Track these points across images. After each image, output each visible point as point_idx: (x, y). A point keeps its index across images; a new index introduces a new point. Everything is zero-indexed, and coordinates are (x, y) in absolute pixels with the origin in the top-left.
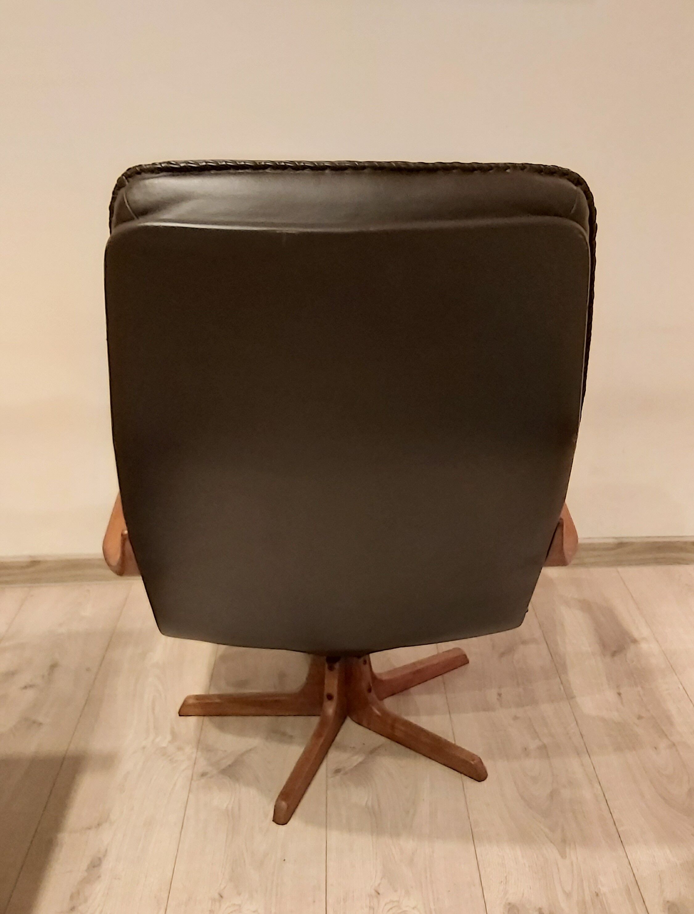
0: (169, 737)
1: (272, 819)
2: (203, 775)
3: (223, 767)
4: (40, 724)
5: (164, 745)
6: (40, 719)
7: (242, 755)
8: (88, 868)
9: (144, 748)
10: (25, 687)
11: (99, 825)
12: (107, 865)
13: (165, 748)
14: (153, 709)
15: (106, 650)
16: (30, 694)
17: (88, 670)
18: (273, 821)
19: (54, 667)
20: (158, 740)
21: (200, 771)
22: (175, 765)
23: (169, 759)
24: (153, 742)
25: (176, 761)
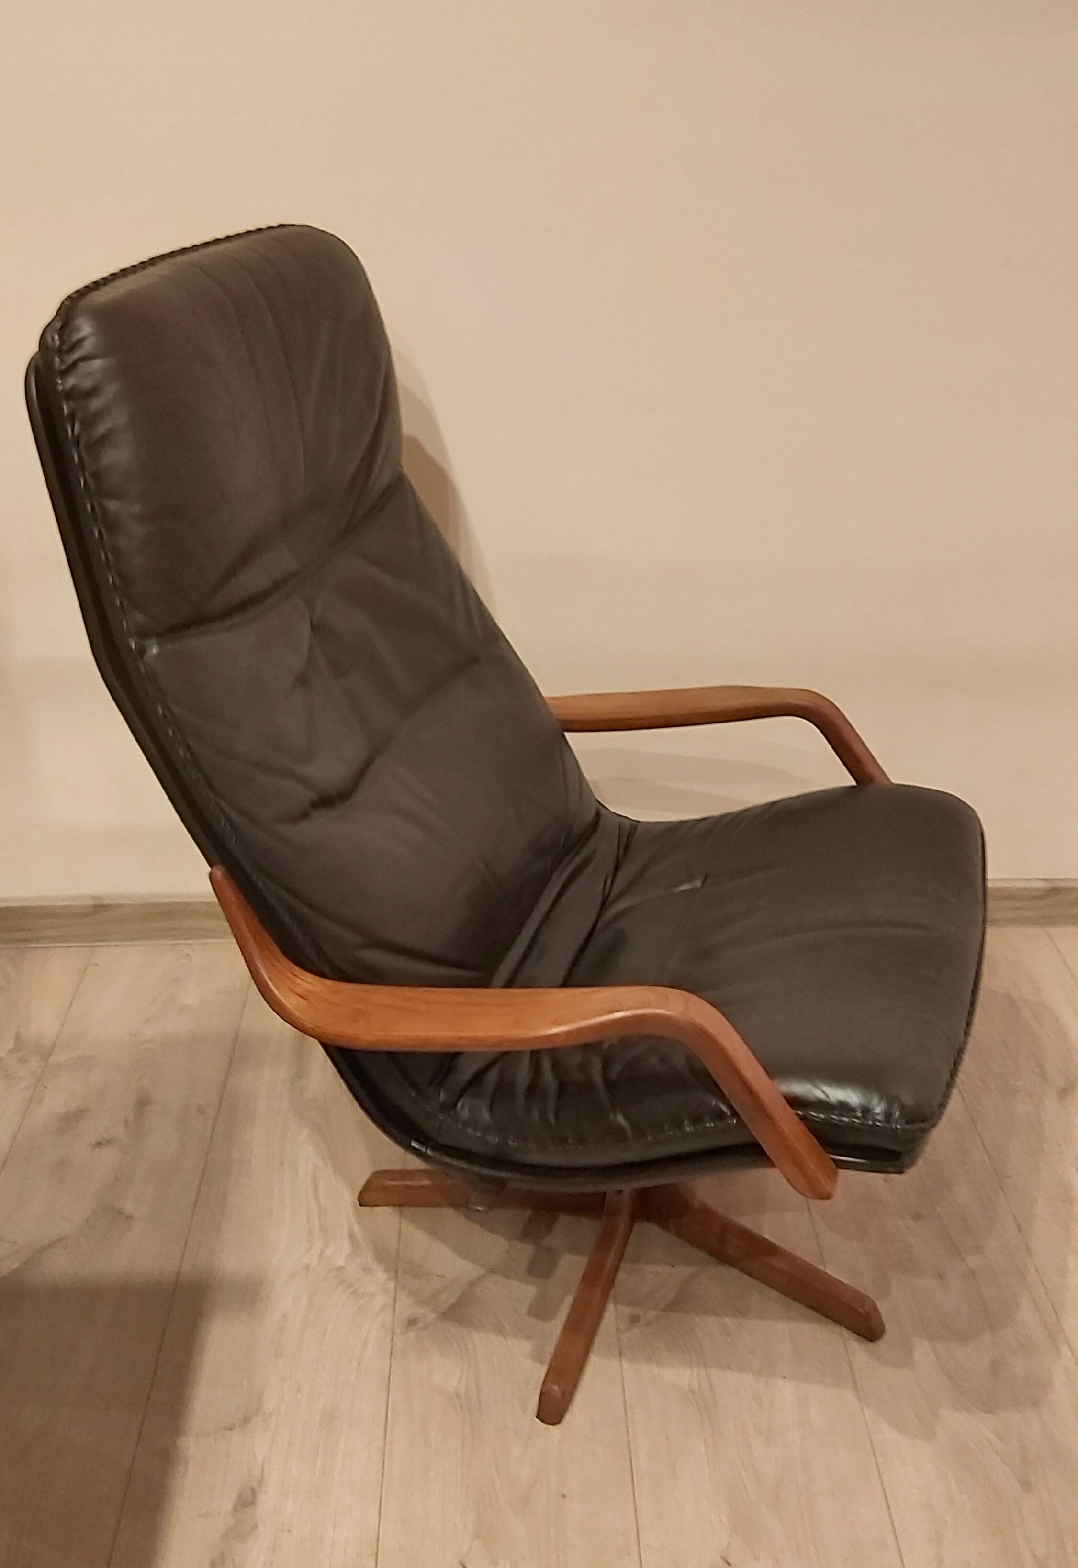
0: (347, 1248)
1: (535, 1413)
2: (412, 1322)
3: (444, 1307)
4: (130, 1217)
5: (341, 1262)
6: (129, 1207)
7: (472, 1285)
8: (235, 1509)
9: (307, 1267)
10: (99, 1144)
11: (246, 1421)
12: (267, 1501)
13: (341, 1267)
14: (316, 1192)
15: (228, 1073)
16: (108, 1157)
17: (201, 1111)
18: (537, 1417)
19: (143, 1103)
20: (329, 1251)
21: (406, 1315)
22: (362, 1302)
23: (351, 1290)
24: (321, 1256)
25: (364, 1295)
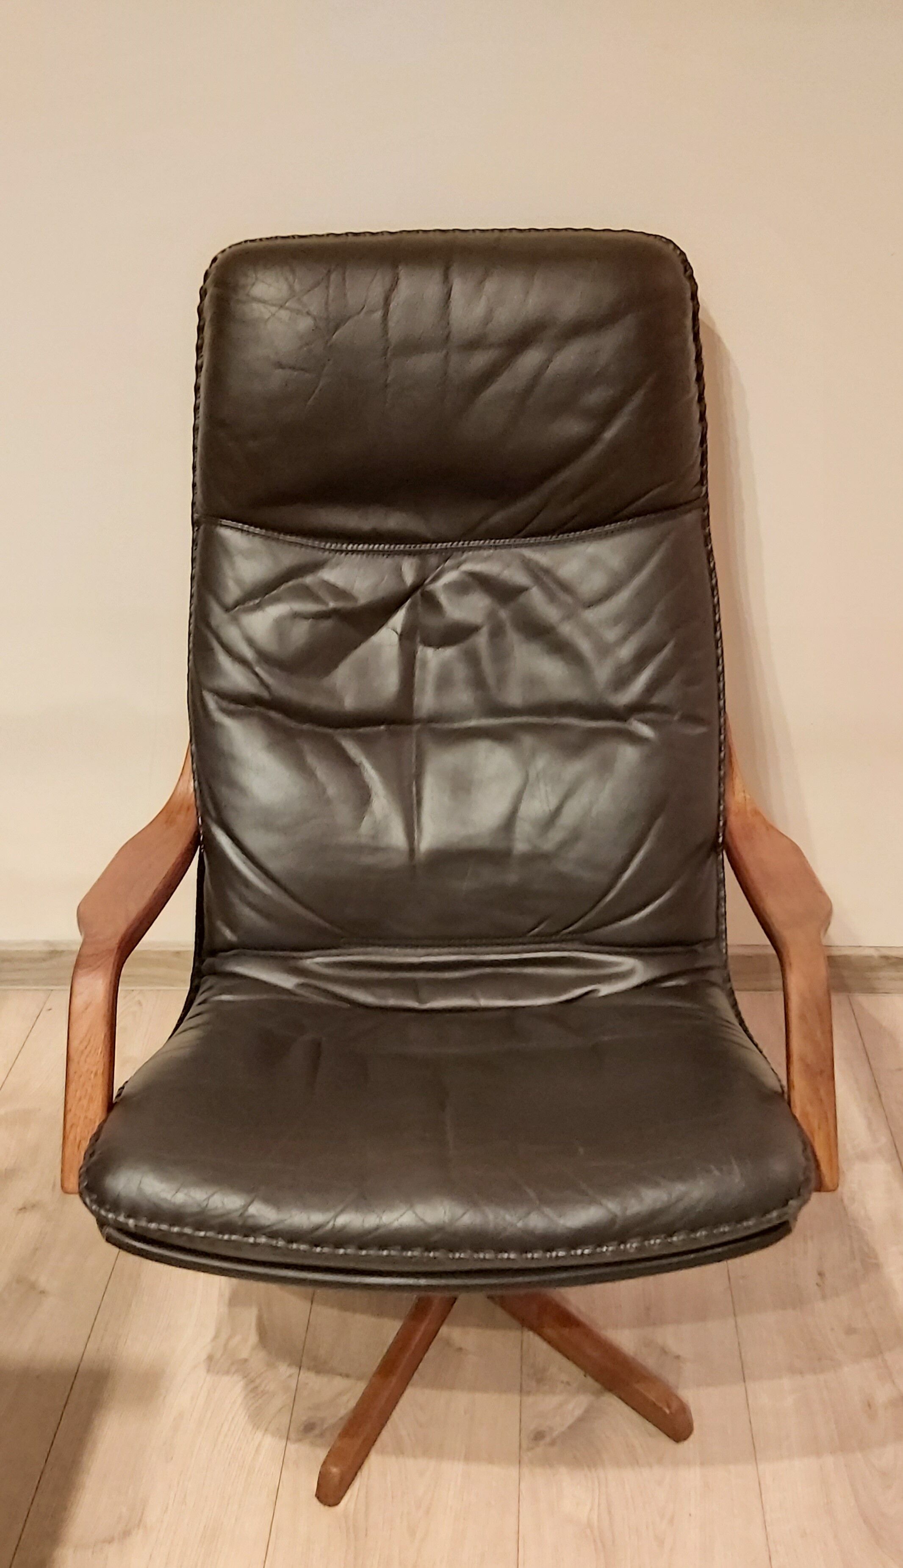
2: (309, 1428)
4: (42, 1293)
5: (245, 1352)
6: (43, 1281)
9: (212, 1357)
10: (23, 1209)
11: (126, 1534)
13: (246, 1360)
16: (32, 1223)
20: (237, 1339)
21: (304, 1418)
22: (260, 1401)
23: (252, 1386)
24: (226, 1345)
25: (264, 1393)
